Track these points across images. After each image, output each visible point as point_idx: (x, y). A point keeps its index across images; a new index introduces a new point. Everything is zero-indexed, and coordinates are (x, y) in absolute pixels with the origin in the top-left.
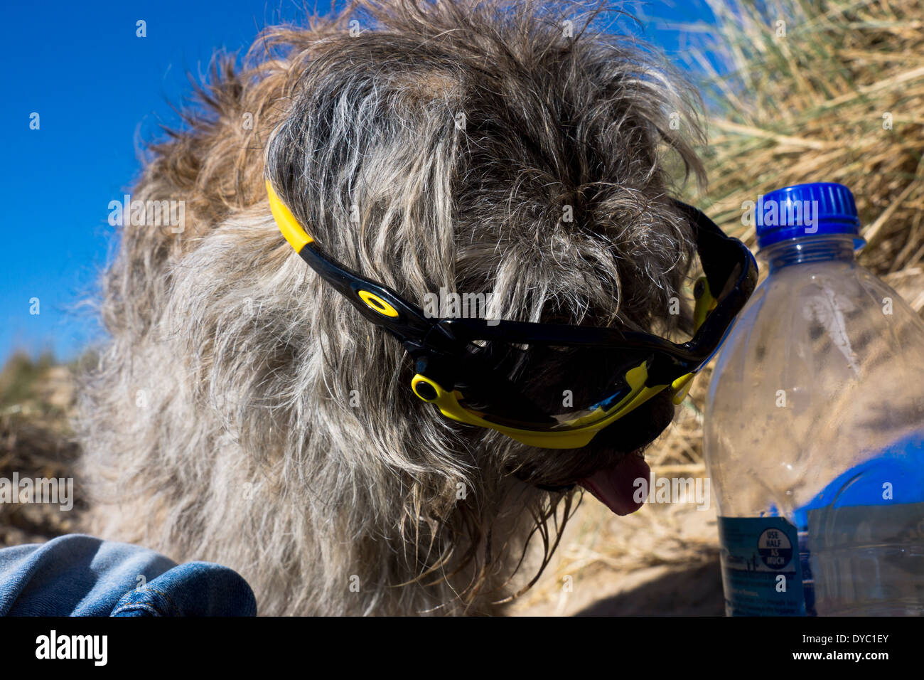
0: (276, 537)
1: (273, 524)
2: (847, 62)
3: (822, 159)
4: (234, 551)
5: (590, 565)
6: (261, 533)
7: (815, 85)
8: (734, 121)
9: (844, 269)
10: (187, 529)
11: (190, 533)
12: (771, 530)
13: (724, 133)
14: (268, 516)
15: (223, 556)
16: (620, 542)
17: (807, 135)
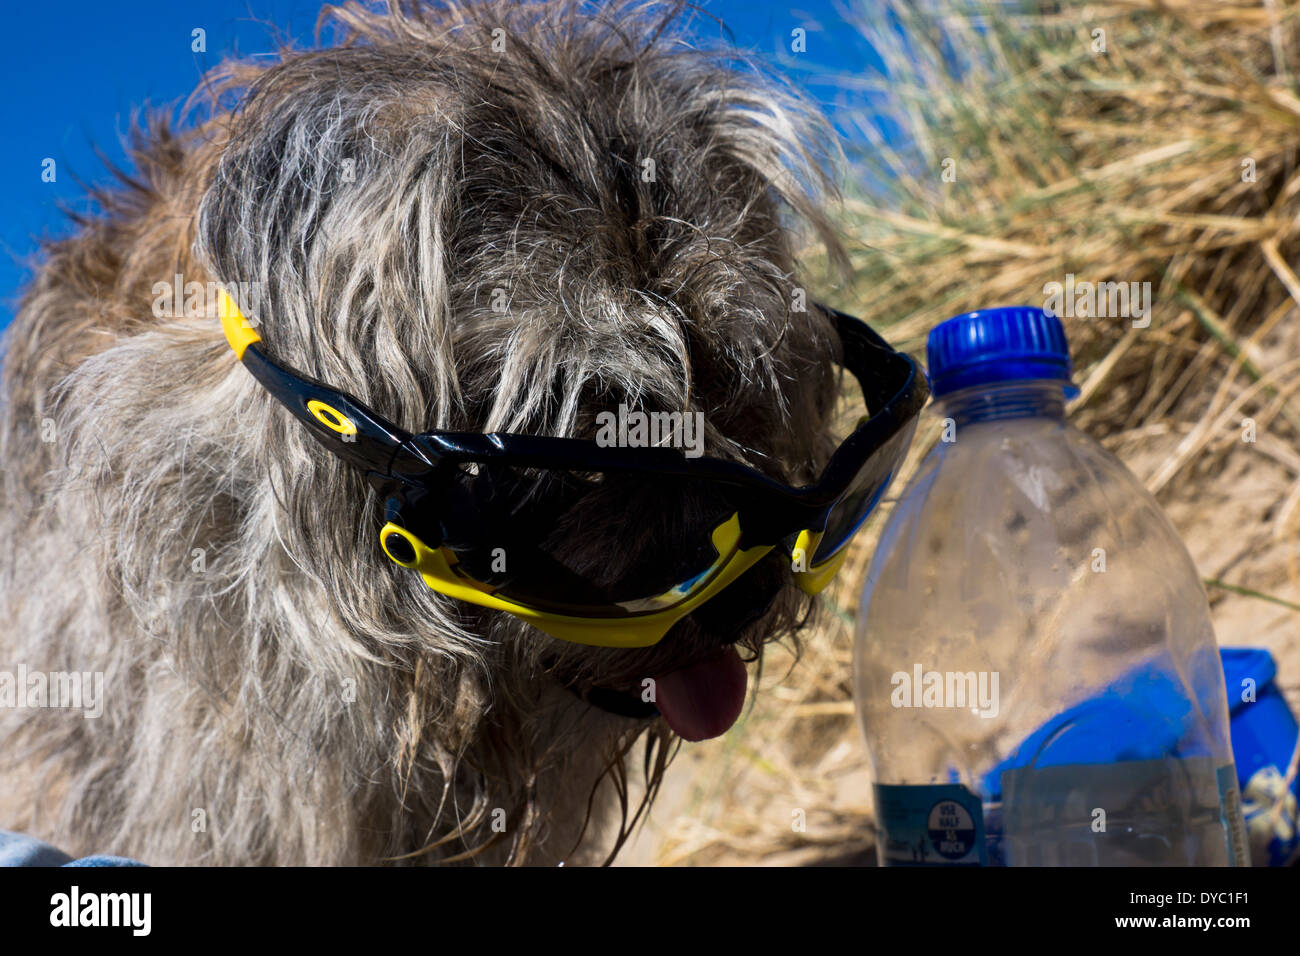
0: (240, 813)
1: (236, 794)
2: (1068, 136)
3: (1033, 270)
4: (172, 839)
5: (707, 848)
6: (216, 806)
7: (1023, 167)
8: (911, 214)
9: (1049, 429)
10: (99, 810)
11: (104, 815)
12: (945, 804)
13: (898, 232)
14: (227, 780)
15: (153, 850)
16: (748, 814)
17: (1011, 236)
